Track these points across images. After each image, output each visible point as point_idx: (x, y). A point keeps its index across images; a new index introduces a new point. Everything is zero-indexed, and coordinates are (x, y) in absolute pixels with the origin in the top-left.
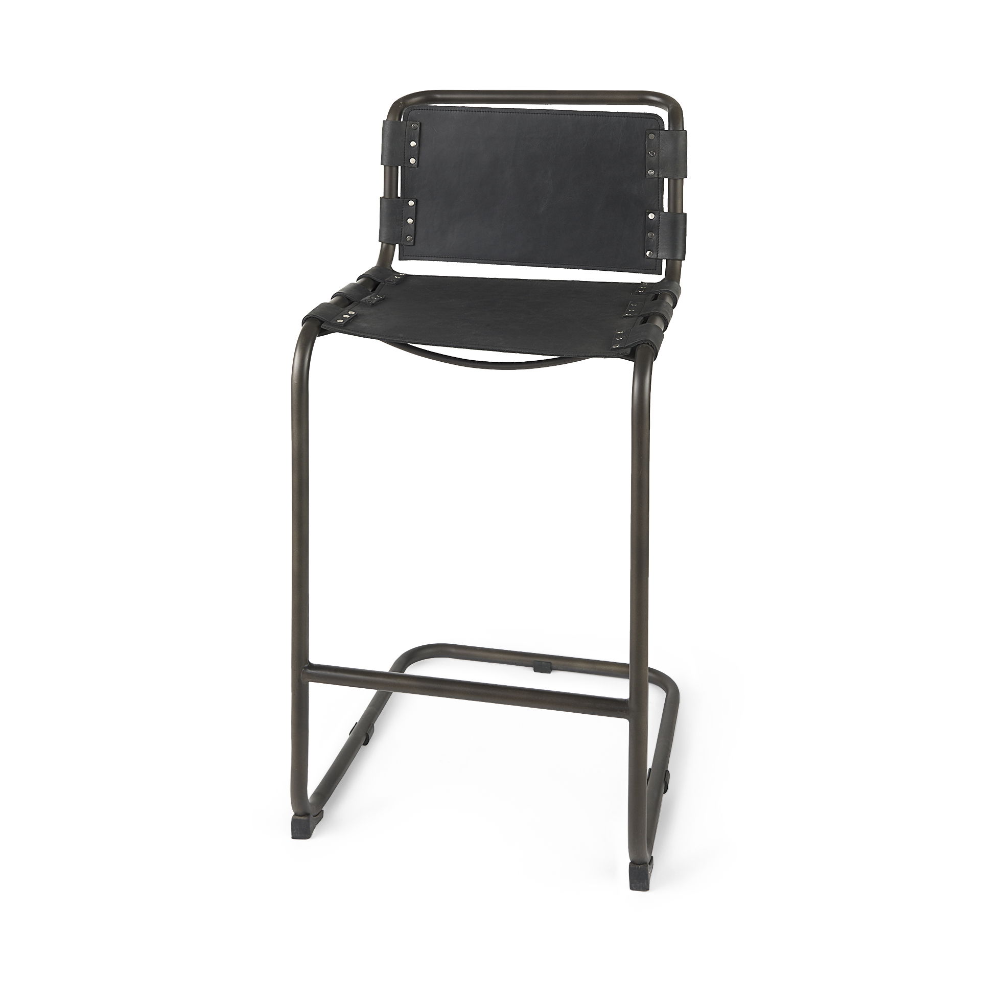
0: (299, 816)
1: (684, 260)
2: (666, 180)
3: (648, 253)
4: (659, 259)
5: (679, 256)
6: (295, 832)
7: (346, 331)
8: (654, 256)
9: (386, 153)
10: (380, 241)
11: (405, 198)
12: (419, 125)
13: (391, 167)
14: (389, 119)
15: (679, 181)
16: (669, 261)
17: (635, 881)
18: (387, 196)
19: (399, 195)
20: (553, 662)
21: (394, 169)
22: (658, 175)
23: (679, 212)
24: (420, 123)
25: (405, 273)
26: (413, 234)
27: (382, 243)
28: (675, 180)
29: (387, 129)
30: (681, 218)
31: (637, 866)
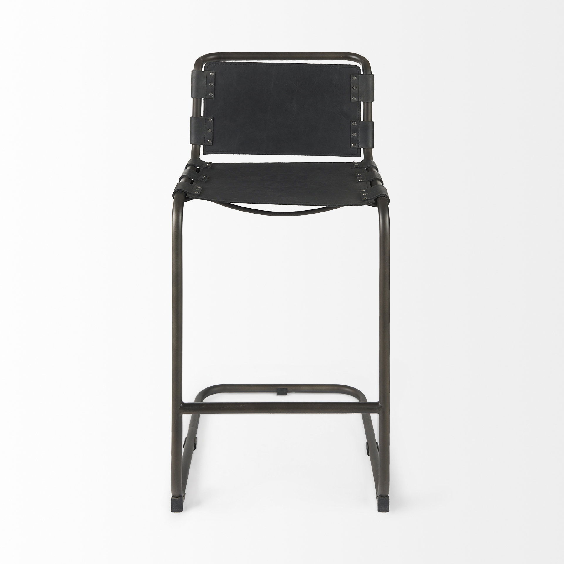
0: (176, 497)
1: (373, 148)
2: (362, 103)
3: (352, 145)
4: (359, 148)
5: (371, 146)
6: (173, 508)
7: (202, 198)
8: (356, 146)
9: (194, 90)
10: (190, 143)
11: (206, 117)
12: (214, 73)
13: (197, 98)
14: (195, 70)
15: (370, 103)
16: (365, 149)
17: (382, 506)
18: (194, 116)
19: (202, 115)
20: (288, 388)
21: (199, 99)
22: (358, 100)
23: (370, 121)
24: (215, 72)
25: (211, 162)
26: (212, 138)
27: (192, 144)
28: (367, 103)
29: (194, 75)
30: (370, 124)
31: (383, 498)
